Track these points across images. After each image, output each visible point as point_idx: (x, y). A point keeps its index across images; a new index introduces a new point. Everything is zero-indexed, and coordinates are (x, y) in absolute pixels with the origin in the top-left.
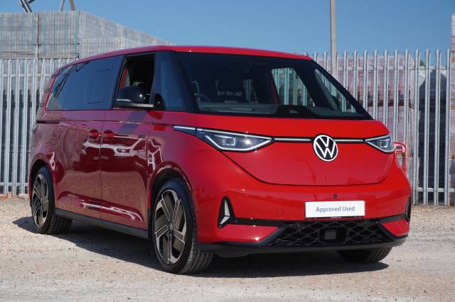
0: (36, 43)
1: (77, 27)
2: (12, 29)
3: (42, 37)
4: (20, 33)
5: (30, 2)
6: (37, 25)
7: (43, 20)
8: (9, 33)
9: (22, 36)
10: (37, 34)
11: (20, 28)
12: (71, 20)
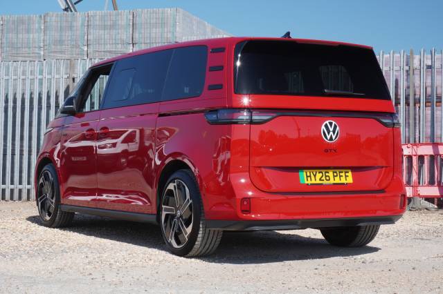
0: (131, 42)
1: (175, 25)
2: (105, 27)
3: (137, 35)
4: (114, 32)
5: (75, 4)
6: (131, 24)
7: (138, 18)
8: (102, 32)
9: (116, 35)
10: (131, 33)
11: (113, 26)
12: (167, 18)
